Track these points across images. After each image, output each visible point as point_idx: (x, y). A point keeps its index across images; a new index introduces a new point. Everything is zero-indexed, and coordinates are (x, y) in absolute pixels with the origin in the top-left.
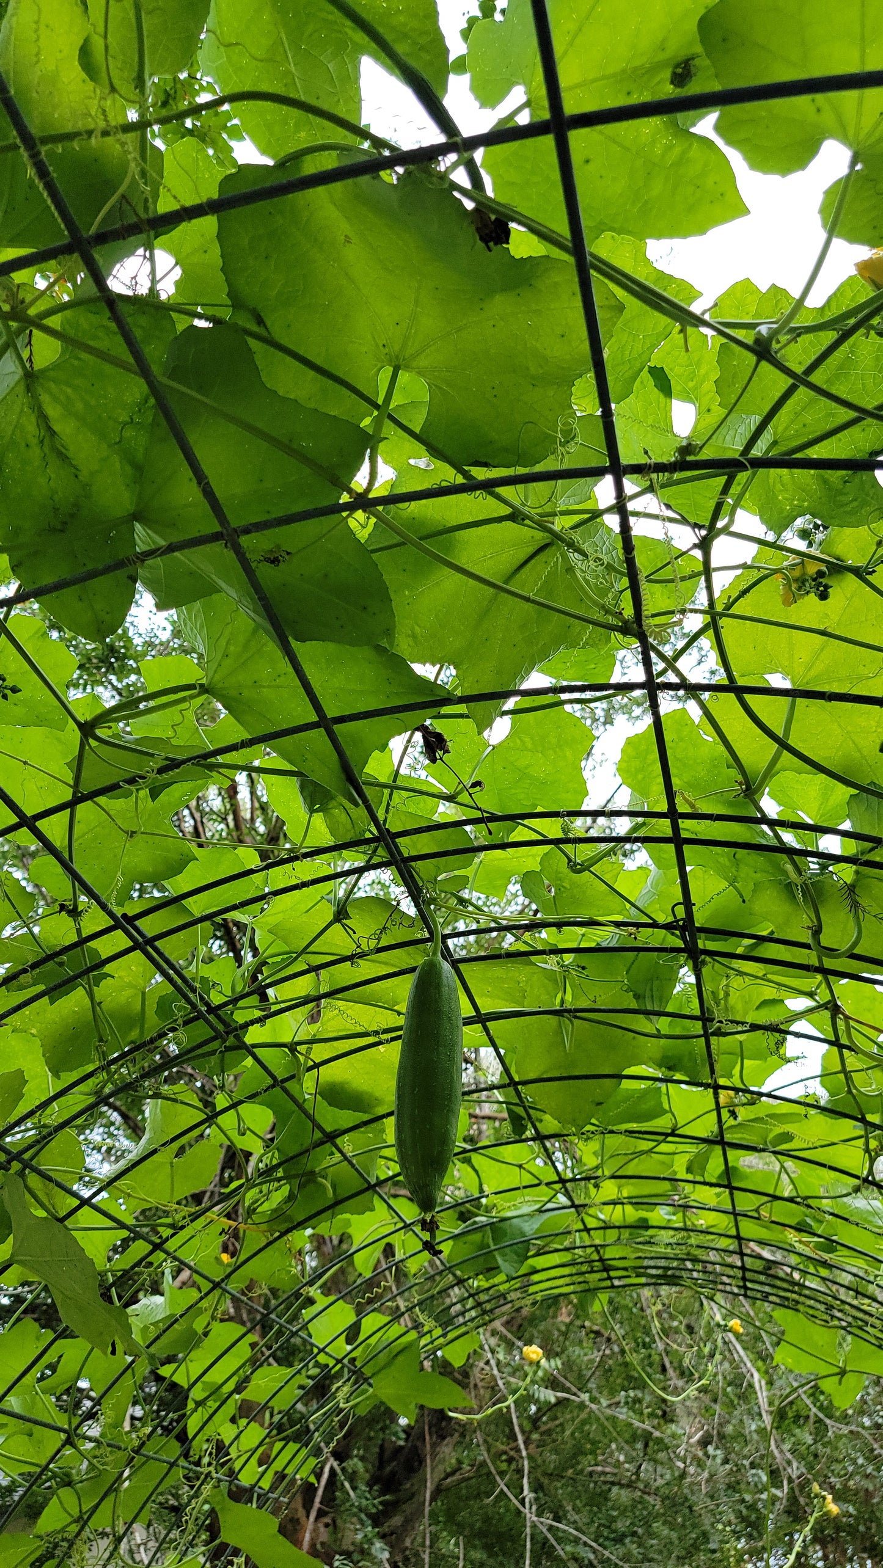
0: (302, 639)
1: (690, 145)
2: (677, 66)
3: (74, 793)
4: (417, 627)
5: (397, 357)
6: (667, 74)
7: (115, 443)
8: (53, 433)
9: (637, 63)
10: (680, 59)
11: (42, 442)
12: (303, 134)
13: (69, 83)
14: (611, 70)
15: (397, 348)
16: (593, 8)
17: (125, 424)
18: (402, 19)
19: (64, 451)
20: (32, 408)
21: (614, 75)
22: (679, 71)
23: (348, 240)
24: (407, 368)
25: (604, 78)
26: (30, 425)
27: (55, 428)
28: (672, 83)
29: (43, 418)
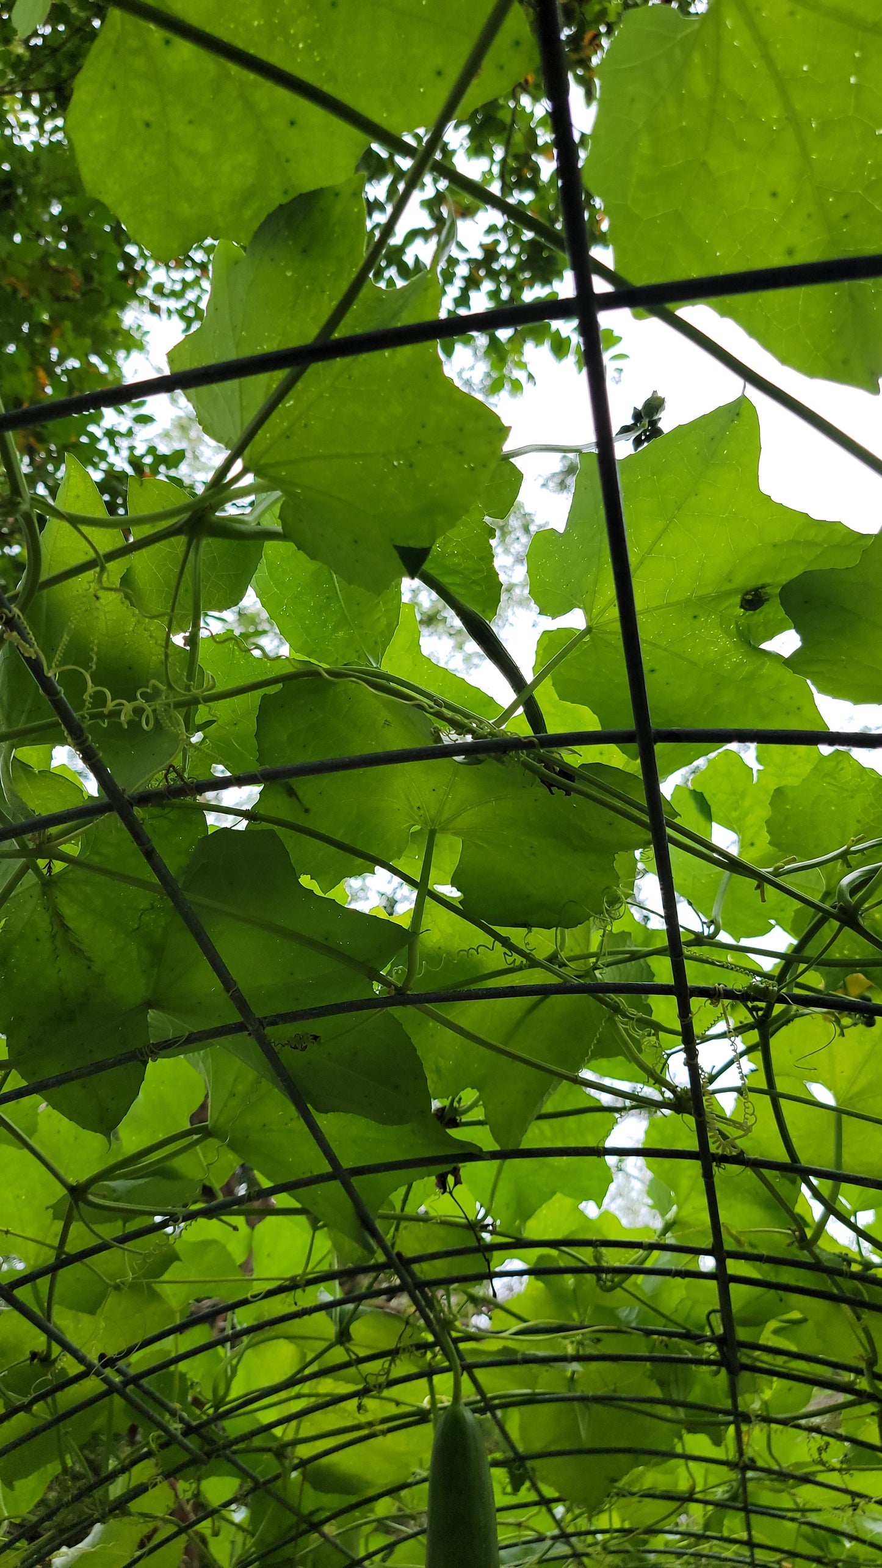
0: (324, 1110)
1: (763, 664)
2: (747, 593)
3: (58, 1257)
4: (440, 1059)
5: (433, 821)
6: (738, 599)
7: (135, 930)
8: (66, 929)
9: (703, 592)
10: (749, 588)
11: (54, 937)
12: (341, 634)
13: (107, 604)
14: (674, 599)
15: (433, 812)
16: (655, 543)
17: (144, 911)
18: (456, 560)
19: (77, 944)
20: (47, 909)
21: (678, 603)
22: (749, 597)
23: (387, 723)
24: (444, 830)
25: (668, 605)
26: (43, 923)
27: (70, 925)
28: (742, 607)
29: (58, 918)
